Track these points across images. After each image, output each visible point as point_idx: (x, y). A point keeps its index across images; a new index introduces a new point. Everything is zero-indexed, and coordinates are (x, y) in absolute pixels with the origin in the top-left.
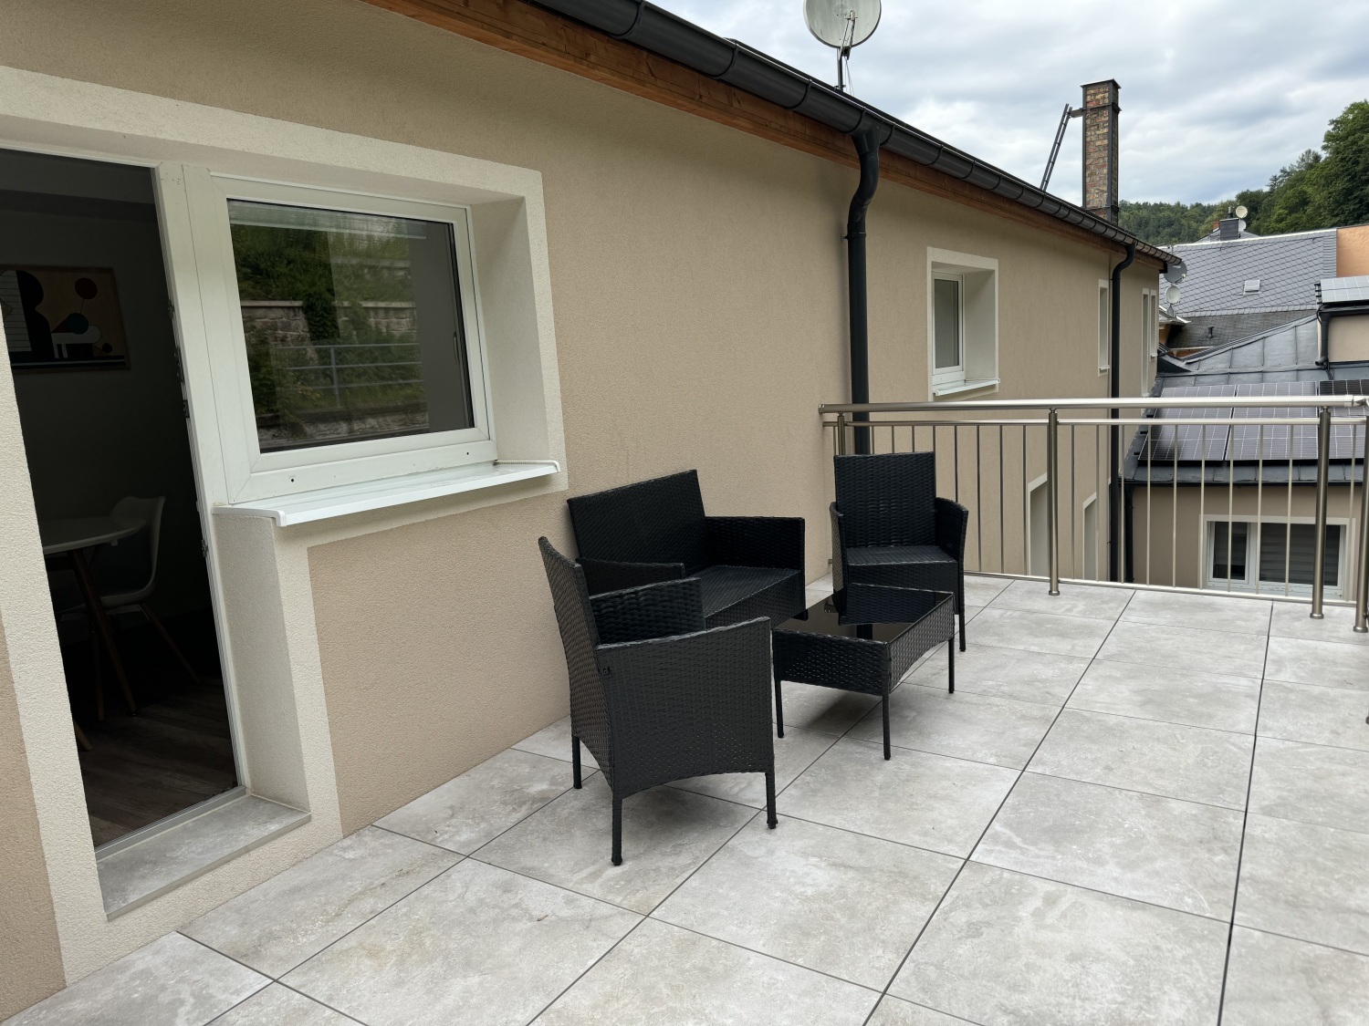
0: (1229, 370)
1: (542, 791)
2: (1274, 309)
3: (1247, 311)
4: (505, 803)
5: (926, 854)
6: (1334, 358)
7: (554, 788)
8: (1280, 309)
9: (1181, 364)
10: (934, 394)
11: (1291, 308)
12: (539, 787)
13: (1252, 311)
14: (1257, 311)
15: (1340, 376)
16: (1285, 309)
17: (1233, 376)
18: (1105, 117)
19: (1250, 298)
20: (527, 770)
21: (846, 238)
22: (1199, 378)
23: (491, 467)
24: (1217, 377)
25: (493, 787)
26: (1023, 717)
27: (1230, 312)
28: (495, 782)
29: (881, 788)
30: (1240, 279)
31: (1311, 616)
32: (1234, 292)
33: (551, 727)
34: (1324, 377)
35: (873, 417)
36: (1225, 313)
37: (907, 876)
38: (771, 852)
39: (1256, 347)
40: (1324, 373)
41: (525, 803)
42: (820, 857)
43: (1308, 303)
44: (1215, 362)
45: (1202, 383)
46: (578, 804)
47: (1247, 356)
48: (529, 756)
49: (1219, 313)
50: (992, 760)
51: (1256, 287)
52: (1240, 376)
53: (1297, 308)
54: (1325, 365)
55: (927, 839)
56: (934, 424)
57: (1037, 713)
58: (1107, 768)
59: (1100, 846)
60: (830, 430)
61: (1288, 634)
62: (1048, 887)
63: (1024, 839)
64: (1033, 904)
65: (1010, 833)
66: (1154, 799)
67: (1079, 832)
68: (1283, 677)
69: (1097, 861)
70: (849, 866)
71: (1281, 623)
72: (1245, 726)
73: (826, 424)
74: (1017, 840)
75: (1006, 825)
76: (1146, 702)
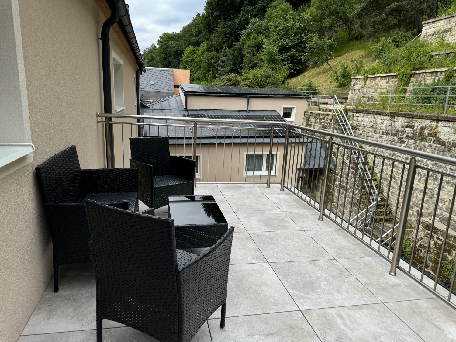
0: (161, 109)
2: (159, 91)
3: (151, 90)
5: (287, 314)
6: (188, 108)
8: (160, 91)
9: (147, 105)
10: (116, 111)
11: (163, 91)
13: (153, 90)
14: (154, 90)
15: (191, 113)
16: (162, 91)
17: (163, 111)
19: (152, 86)
21: (100, 39)
22: (155, 111)
24: (159, 111)
27: (147, 90)
30: (148, 80)
31: (267, 187)
32: (147, 84)
34: (186, 113)
36: (145, 90)
37: (294, 329)
39: (166, 102)
43: (167, 90)
44: (156, 106)
45: (155, 112)
50: (255, 261)
51: (153, 83)
52: (165, 111)
53: (165, 91)
57: (243, 237)
58: (287, 254)
59: (323, 287)
60: (100, 124)
61: (269, 194)
62: (333, 311)
63: (304, 293)
64: (339, 321)
65: (297, 293)
66: (312, 262)
67: (313, 283)
68: (285, 209)
69: (330, 294)
70: (272, 334)
71: (263, 191)
72: (298, 228)
73: (98, 122)
74: (302, 294)
75: (292, 289)
76: (266, 225)
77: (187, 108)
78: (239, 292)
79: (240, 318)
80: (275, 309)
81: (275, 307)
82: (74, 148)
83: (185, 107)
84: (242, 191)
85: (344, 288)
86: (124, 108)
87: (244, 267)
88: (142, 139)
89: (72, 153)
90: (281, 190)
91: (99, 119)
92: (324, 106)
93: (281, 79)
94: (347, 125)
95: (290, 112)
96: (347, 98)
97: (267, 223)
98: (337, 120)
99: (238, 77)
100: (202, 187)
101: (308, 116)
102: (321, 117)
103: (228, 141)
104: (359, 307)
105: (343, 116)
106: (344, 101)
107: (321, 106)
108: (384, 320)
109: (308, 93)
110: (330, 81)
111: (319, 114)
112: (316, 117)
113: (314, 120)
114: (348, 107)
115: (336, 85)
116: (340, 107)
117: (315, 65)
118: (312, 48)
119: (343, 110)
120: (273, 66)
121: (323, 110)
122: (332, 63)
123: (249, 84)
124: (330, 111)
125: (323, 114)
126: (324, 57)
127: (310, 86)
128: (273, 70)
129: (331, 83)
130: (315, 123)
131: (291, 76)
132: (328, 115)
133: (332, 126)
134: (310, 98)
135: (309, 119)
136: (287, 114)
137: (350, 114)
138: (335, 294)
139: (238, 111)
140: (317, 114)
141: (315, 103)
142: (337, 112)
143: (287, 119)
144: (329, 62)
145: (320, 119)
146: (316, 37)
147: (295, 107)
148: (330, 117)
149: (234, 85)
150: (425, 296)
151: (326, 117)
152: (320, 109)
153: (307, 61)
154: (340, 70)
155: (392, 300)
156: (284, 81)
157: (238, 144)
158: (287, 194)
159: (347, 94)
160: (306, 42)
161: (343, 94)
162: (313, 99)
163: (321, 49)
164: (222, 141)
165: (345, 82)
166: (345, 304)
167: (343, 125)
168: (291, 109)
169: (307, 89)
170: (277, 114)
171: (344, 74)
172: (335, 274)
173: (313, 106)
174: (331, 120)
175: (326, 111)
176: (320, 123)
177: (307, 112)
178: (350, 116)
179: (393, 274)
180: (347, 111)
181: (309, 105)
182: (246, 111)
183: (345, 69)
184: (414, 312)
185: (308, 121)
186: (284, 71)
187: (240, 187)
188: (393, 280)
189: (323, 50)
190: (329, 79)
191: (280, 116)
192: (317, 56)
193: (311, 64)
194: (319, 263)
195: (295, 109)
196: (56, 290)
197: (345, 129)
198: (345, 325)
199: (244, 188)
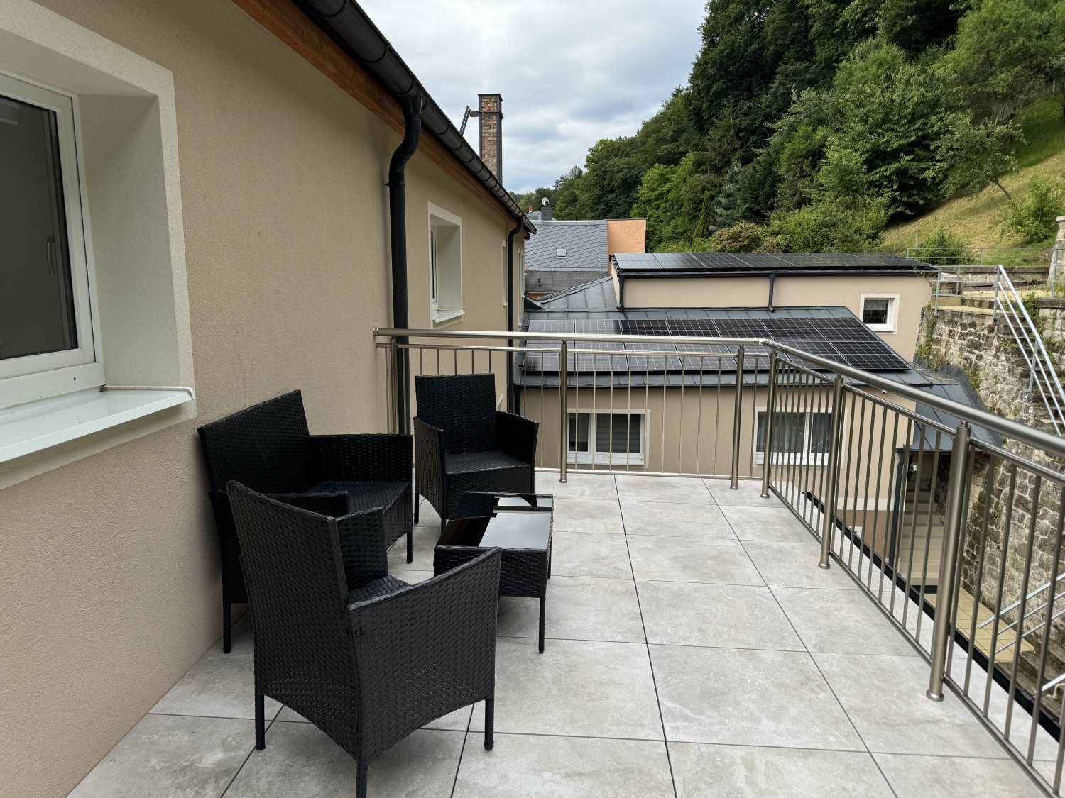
0: (568, 310)
1: (219, 763)
2: (575, 270)
3: (559, 270)
4: (179, 787)
5: (633, 743)
6: (627, 305)
7: (232, 754)
8: (578, 270)
9: (538, 304)
10: (434, 321)
11: (584, 270)
12: (212, 758)
13: (562, 270)
14: (565, 270)
15: (631, 317)
16: (581, 270)
17: (571, 314)
18: (494, 121)
19: (561, 261)
20: (186, 738)
21: (387, 185)
22: (553, 315)
23: (98, 393)
24: (561, 314)
25: (154, 769)
26: (613, 593)
27: (549, 270)
28: (153, 762)
29: (554, 684)
30: (554, 248)
31: (731, 488)
32: (551, 256)
33: (186, 678)
34: (620, 317)
35: (412, 340)
36: (546, 270)
37: (633, 772)
38: (504, 777)
39: (580, 295)
40: (622, 315)
41: (206, 782)
42: (551, 770)
43: (593, 267)
44: (558, 304)
45: (553, 318)
46: (273, 769)
47: (577, 300)
48: (179, 720)
49: (543, 269)
50: (618, 638)
51: (564, 254)
52: (575, 314)
53: (587, 270)
54: (622, 309)
55: (623, 727)
56: (438, 348)
57: (619, 588)
58: (700, 630)
59: (745, 703)
60: (382, 350)
61: (729, 503)
62: (739, 753)
63: (693, 710)
64: (741, 772)
65: (679, 707)
66: (749, 653)
67: (723, 694)
68: (749, 537)
69: (753, 719)
70: (580, 775)
71: (718, 494)
72: (756, 580)
73: (378, 345)
74: (688, 712)
75: (671, 699)
76: (685, 568)
77: (623, 306)
78: (554, 691)
79: (531, 739)
80: (614, 731)
81: (614, 728)
82: (299, 392)
83: (619, 305)
84: (669, 492)
85: (793, 711)
86: (462, 313)
87: (590, 647)
88: (441, 378)
89: (291, 405)
90: (762, 496)
91: (382, 339)
92: (976, 294)
93: (868, 230)
94: (1033, 340)
95: (881, 308)
96: (1045, 272)
97: (688, 565)
98: (1007, 327)
99: (759, 230)
100: (580, 481)
101: (931, 318)
102: (966, 321)
103: (689, 380)
104: (806, 752)
105: (1023, 320)
106: (1039, 278)
107: (967, 294)
108: (849, 786)
109: (933, 262)
110: (1000, 227)
111: (960, 315)
112: (952, 322)
113: (947, 329)
114: (1040, 294)
115: (1019, 238)
116: (1019, 296)
117: (963, 191)
118: (951, 148)
119: (1025, 303)
120: (849, 198)
121: (972, 302)
122: (1009, 183)
123: (783, 243)
124: (991, 305)
125: (971, 314)
126: (988, 169)
127: (941, 242)
128: (848, 207)
129: (1002, 234)
130: (950, 336)
131: (896, 220)
132: (983, 316)
133: (995, 343)
134: (936, 275)
135: (933, 326)
136: (876, 313)
137: (1045, 312)
138: (765, 721)
139: (747, 309)
140: (954, 314)
141: (951, 286)
142: (1007, 309)
143: (873, 327)
144: (1006, 182)
145: (964, 326)
146: (963, 121)
147: (897, 296)
148: (990, 322)
149: (747, 248)
150: (990, 753)
151: (978, 321)
152: (963, 302)
153: (941, 182)
154: (1029, 201)
155: (898, 750)
156: (874, 237)
157: (713, 388)
158: (773, 505)
159: (1048, 261)
160: (937, 136)
161: (1036, 260)
162: (945, 277)
163: (979, 149)
164: (676, 380)
165: (1044, 231)
166: (776, 743)
167: (1023, 340)
168: (886, 302)
169: (933, 253)
170: (847, 315)
171: (1039, 209)
172: (787, 681)
173: (945, 293)
174: (991, 329)
175: (981, 305)
176: (963, 337)
177: (929, 308)
178: (1045, 319)
179: (934, 696)
180: (1034, 306)
181: (934, 290)
182: (766, 309)
183: (1043, 197)
184: (938, 781)
185: (932, 332)
186: (877, 208)
187: (666, 485)
188: (932, 708)
189: (985, 151)
190: (996, 224)
191: (854, 320)
192: (968, 169)
193: (952, 188)
194: (763, 655)
195: (896, 303)
196: (227, 649)
197: (1029, 352)
198: (750, 781)
199: (674, 487)
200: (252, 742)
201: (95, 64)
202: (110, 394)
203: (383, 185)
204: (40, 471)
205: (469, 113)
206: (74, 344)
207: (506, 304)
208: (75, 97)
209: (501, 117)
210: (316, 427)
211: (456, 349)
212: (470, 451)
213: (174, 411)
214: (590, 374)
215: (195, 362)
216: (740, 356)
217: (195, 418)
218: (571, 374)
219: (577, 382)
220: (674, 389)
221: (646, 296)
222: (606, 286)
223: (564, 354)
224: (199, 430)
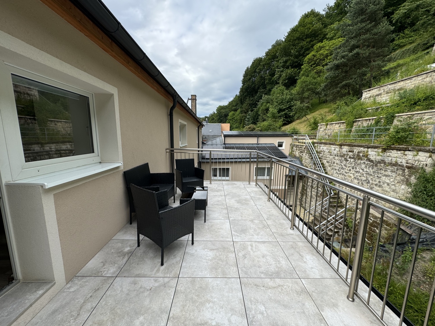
0: (212, 144)
5: (226, 242)
7: (132, 248)
8: (214, 135)
9: (205, 143)
10: (180, 146)
12: (127, 249)
13: (211, 135)
15: (227, 146)
18: (194, 101)
19: (210, 133)
20: (121, 245)
22: (208, 145)
23: (99, 164)
25: (113, 252)
26: (222, 209)
27: (208, 135)
30: (209, 130)
31: (249, 184)
32: (208, 132)
33: (121, 231)
34: (224, 146)
37: (226, 248)
39: (215, 140)
41: (125, 255)
42: (207, 249)
43: (218, 134)
44: (210, 143)
46: (142, 251)
47: (214, 142)
48: (119, 241)
49: (206, 135)
50: (223, 218)
51: (211, 131)
52: (214, 145)
53: (216, 135)
54: (225, 144)
56: (181, 153)
57: (223, 207)
58: (241, 216)
59: (251, 232)
60: (168, 153)
61: (248, 188)
62: (249, 243)
63: (239, 234)
64: (250, 247)
65: (236, 233)
66: (252, 221)
67: (246, 230)
68: (252, 195)
69: (253, 235)
70: (214, 249)
71: (246, 186)
72: (254, 205)
73: (167, 152)
74: (238, 234)
75: (234, 232)
76: (238, 203)
78: (208, 231)
79: (202, 242)
80: (222, 239)
81: (221, 239)
82: (147, 164)
84: (235, 186)
85: (261, 233)
86: (187, 145)
87: (216, 221)
88: (181, 160)
89: (146, 166)
90: (255, 186)
91: (168, 151)
92: (301, 141)
93: (278, 127)
94: (314, 151)
95: (281, 144)
96: (316, 136)
97: (239, 202)
98: (308, 148)
99: (255, 126)
100: (214, 183)
101: (292, 146)
102: (300, 147)
103: (239, 160)
104: (264, 242)
105: (311, 146)
106: (314, 137)
107: (300, 141)
108: (273, 249)
109: (293, 134)
110: (306, 126)
111: (298, 145)
112: (296, 147)
113: (296, 148)
114: (315, 141)
115: (310, 129)
116: (311, 141)
117: (298, 118)
118: (296, 109)
119: (312, 143)
120: (274, 120)
121: (301, 143)
122: (308, 117)
123: (260, 129)
124: (305, 143)
125: (300, 145)
126: (304, 113)
127: (294, 129)
128: (274, 121)
129: (307, 128)
130: (296, 150)
131: (285, 124)
132: (303, 146)
133: (306, 151)
134: (293, 136)
135: (293, 148)
136: (280, 145)
137: (316, 145)
138: (255, 236)
139: (252, 144)
140: (297, 145)
141: (296, 139)
142: (308, 144)
143: (280, 148)
144: (307, 116)
145: (299, 148)
146: (298, 103)
147: (285, 141)
148: (304, 147)
149: (252, 130)
150: (303, 241)
151: (302, 147)
152: (299, 142)
153: (294, 116)
154: (312, 121)
155: (284, 241)
156: (280, 128)
157: (245, 162)
158: (258, 188)
159: (316, 134)
160: (293, 106)
161: (314, 133)
162: (295, 137)
163: (301, 110)
164: (236, 160)
165: (316, 127)
166: (257, 241)
167: (311, 151)
168: (282, 142)
169: (292, 132)
170: (274, 145)
171: (314, 122)
172: (260, 227)
173: (295, 141)
174: (305, 148)
175: (302, 143)
176: (299, 150)
177: (292, 144)
178: (316, 146)
179: (292, 229)
180: (314, 143)
181: (293, 140)
182: (257, 144)
183: (315, 120)
184: (293, 247)
185: (292, 149)
186: (280, 122)
187: (234, 184)
188: (291, 232)
189: (303, 109)
191: (276, 147)
192: (299, 113)
193: (296, 117)
194: (255, 221)
195: (285, 143)
196: (131, 224)
197: (313, 153)
198: (252, 249)
199: (236, 184)
200: (137, 245)
201: (98, 86)
202: (102, 164)
203: (168, 115)
204: (84, 182)
205: (189, 99)
206: (93, 152)
207: (197, 142)
208: (93, 94)
209: (196, 100)
210: (152, 172)
211: (185, 153)
212: (188, 177)
213: (118, 168)
214: (217, 159)
215: (123, 156)
216: (250, 154)
217: (123, 169)
218: (212, 159)
219: (214, 161)
220: (236, 162)
221: (230, 141)
222: (221, 138)
223: (210, 154)
224: (124, 172)
